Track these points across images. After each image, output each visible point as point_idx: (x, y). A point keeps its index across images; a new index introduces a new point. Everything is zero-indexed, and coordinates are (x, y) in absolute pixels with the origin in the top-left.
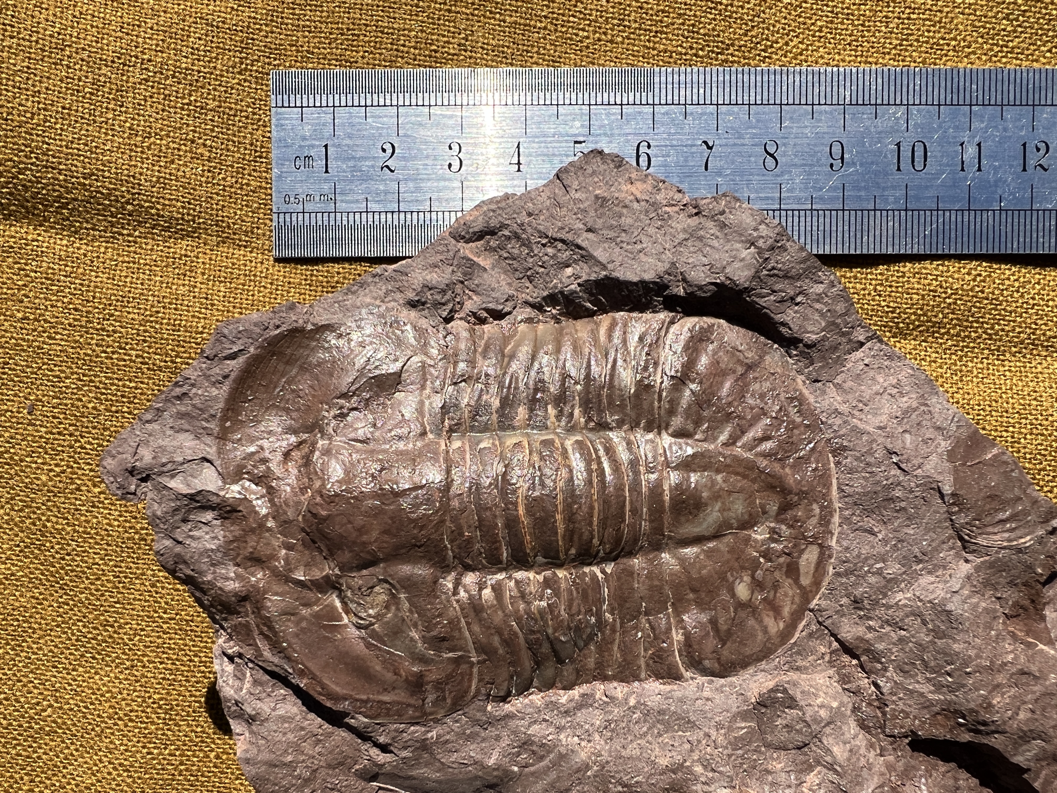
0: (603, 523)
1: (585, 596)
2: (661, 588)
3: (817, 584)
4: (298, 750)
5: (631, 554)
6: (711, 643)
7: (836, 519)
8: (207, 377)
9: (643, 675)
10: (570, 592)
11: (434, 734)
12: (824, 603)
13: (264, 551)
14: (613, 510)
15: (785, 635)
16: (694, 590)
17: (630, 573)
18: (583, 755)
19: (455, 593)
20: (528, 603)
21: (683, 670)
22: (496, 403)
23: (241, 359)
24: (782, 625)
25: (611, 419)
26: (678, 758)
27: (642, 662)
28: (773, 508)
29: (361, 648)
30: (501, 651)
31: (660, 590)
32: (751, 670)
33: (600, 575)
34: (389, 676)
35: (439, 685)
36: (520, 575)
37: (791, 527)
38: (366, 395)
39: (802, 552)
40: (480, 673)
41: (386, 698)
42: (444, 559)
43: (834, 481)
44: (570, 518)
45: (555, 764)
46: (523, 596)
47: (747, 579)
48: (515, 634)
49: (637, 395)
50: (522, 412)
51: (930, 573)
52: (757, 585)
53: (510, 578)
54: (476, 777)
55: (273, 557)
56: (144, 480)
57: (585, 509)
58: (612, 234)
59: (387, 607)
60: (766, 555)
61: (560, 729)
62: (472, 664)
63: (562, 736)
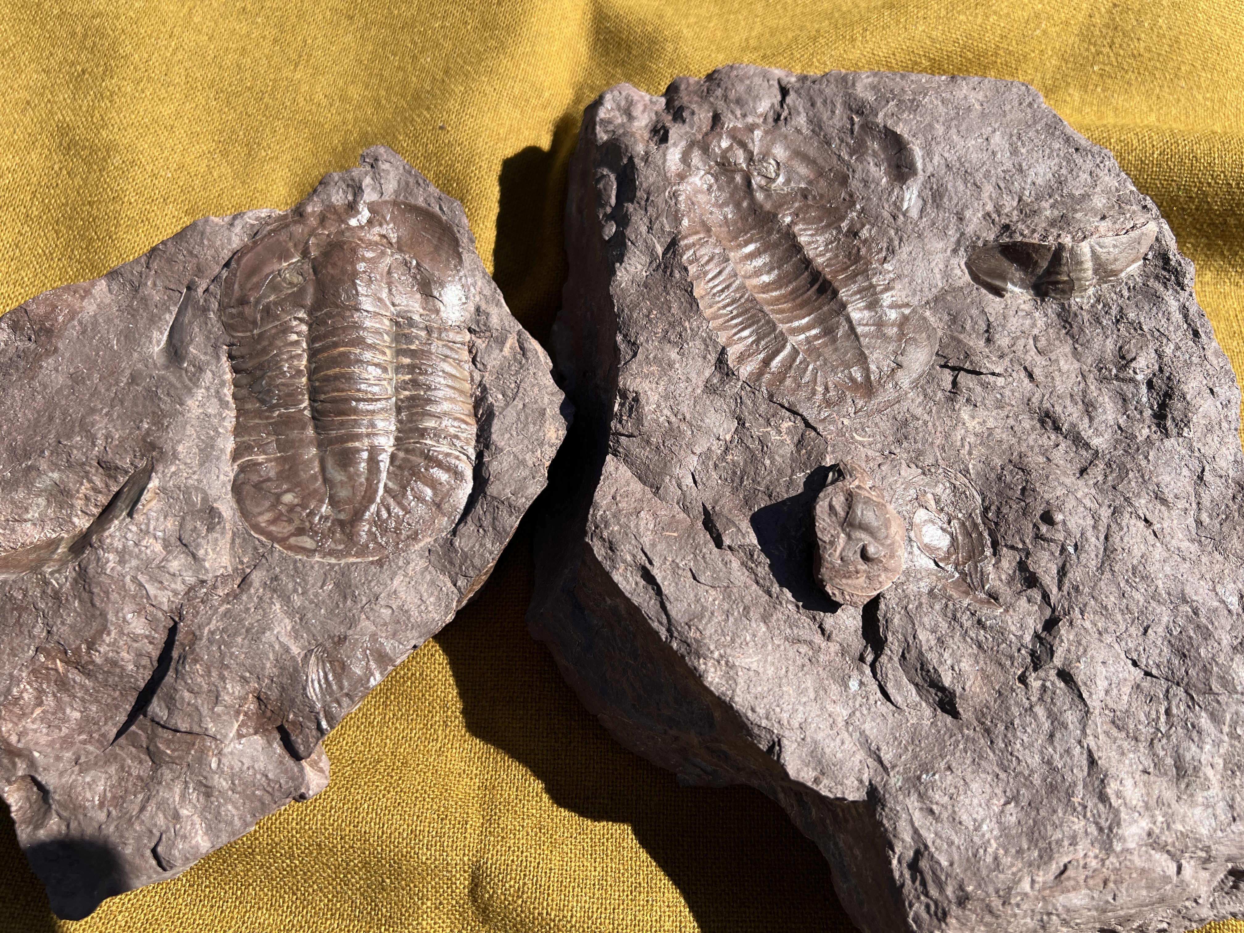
0: (334, 401)
1: (290, 395)
2: (293, 448)
3: (290, 548)
4: (209, 247)
5: (316, 427)
6: (255, 478)
7: (333, 561)
8: (429, 196)
9: (238, 439)
10: (293, 385)
11: (212, 315)
12: (276, 554)
13: (327, 223)
14: (342, 406)
15: (256, 527)
16: (290, 468)
17: (304, 428)
18: (189, 402)
19: (296, 318)
20: (287, 361)
21: (239, 462)
22: (413, 347)
23: (439, 212)
24: (263, 525)
25: (404, 415)
26: (181, 456)
27: (246, 438)
28: (342, 516)
29: (267, 270)
30: (259, 347)
31: (292, 447)
32: (235, 506)
33: (302, 406)
34: (249, 286)
35: (241, 314)
36: (305, 355)
37: (329, 529)
38: (418, 277)
39: (312, 537)
40: (246, 337)
41: (236, 286)
42: (316, 310)
43: (359, 560)
44: (336, 377)
45: (186, 387)
46: (292, 357)
47: (296, 501)
48: (268, 354)
49: (417, 429)
50: (407, 361)
51: (293, 627)
52: (291, 508)
53: (304, 351)
54: (182, 342)
55: (324, 228)
56: (372, 166)
57: (342, 386)
58: (522, 419)
59: (290, 283)
60: (312, 514)
61: (208, 389)
62: (252, 331)
63: (203, 390)
